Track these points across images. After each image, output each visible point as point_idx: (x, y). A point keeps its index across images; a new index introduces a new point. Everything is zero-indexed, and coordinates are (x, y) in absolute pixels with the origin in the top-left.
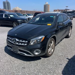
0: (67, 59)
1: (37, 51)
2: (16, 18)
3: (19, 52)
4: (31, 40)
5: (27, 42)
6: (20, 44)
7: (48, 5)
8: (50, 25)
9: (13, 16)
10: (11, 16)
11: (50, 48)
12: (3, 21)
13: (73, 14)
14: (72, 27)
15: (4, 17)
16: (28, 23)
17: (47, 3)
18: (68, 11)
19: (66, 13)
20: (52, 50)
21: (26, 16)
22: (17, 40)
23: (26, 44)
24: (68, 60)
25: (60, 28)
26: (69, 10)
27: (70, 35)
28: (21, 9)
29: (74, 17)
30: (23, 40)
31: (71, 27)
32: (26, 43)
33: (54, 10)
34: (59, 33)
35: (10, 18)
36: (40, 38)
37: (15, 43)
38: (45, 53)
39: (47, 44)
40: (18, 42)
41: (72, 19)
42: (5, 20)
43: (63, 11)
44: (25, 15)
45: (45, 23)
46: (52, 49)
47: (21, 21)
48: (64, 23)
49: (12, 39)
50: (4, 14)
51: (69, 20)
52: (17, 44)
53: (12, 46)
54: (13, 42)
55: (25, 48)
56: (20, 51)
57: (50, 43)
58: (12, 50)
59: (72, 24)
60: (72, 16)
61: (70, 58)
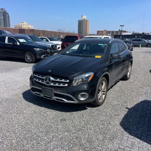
0: (126, 108)
1: (83, 96)
2: (30, 44)
3: (55, 98)
4: (75, 79)
5: (68, 81)
6: (57, 85)
7: (86, 21)
8: (100, 57)
9: (25, 41)
10: (21, 40)
11: (100, 92)
12: (5, 50)
13: (133, 40)
14: (132, 62)
15: (6, 42)
16: (62, 54)
17: (85, 17)
18: (124, 34)
19: (121, 37)
20: (104, 96)
21: (47, 41)
22: (52, 78)
23: (66, 85)
24: (127, 110)
25: (115, 63)
26: (125, 32)
27: (130, 75)
28: (31, 27)
29: (135, 47)
30: (61, 78)
31: (130, 63)
32: (67, 83)
33: (98, 32)
34: (113, 71)
35: (18, 44)
36: (87, 75)
37: (48, 83)
38: (94, 99)
39: (96, 85)
40: (53, 81)
41: (132, 50)
42: (8, 48)
43: (115, 34)
44: (44, 40)
45: (90, 54)
46: (104, 94)
47: (41, 50)
48: (120, 55)
49: (44, 78)
50: (7, 38)
51: (127, 51)
52: (52, 84)
53: (42, 88)
54: (44, 83)
55: (65, 90)
56: (56, 95)
57: (101, 85)
58: (42, 95)
59: (132, 58)
60: (132, 44)
61: (130, 107)
